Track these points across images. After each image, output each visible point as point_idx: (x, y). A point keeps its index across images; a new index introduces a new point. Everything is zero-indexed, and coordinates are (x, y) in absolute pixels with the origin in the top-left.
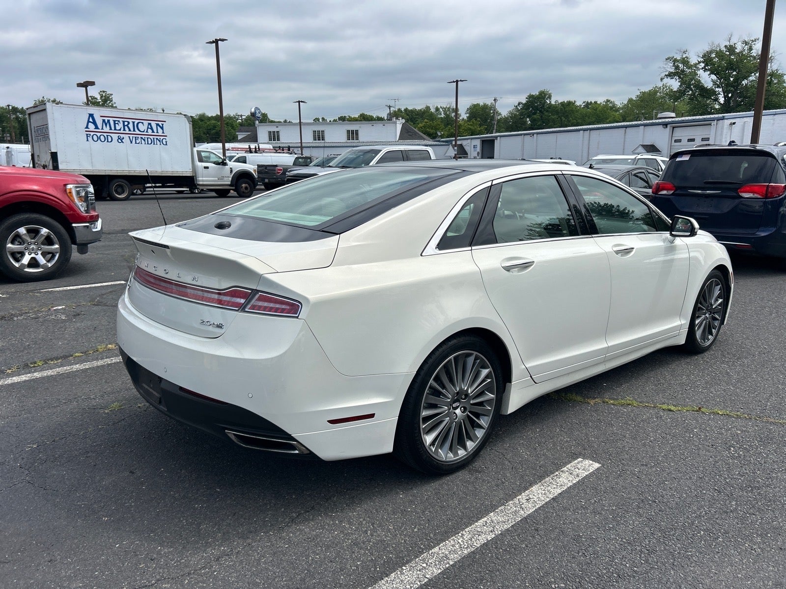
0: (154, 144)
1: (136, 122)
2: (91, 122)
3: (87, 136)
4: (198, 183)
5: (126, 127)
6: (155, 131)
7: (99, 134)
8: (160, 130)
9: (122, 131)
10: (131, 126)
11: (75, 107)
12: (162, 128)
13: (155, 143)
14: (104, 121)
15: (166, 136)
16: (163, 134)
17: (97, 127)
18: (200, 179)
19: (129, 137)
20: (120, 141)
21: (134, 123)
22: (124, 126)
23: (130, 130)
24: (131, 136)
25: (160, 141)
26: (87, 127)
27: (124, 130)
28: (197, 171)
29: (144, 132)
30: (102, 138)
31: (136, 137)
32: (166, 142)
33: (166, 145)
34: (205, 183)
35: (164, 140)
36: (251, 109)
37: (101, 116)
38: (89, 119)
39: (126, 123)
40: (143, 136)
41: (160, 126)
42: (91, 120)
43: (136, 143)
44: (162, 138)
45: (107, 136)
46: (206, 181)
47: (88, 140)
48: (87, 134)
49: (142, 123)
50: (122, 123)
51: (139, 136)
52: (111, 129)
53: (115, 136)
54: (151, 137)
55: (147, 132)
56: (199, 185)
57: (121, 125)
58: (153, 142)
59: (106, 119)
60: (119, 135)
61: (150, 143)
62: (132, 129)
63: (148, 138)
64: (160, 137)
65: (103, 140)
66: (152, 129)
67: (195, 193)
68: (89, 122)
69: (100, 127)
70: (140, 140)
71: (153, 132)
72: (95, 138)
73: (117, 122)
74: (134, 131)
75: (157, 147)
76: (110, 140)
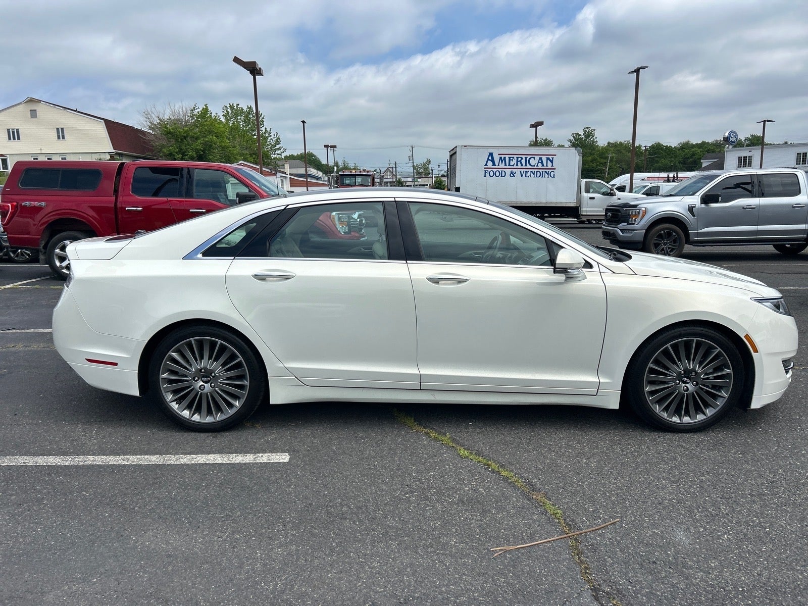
0: (542, 177)
1: (529, 157)
2: (490, 160)
3: (485, 173)
4: (582, 213)
5: (519, 162)
6: (545, 164)
7: (495, 170)
8: (549, 163)
9: (515, 167)
10: (523, 161)
11: (479, 147)
12: (552, 162)
13: (544, 176)
14: (501, 158)
15: (555, 169)
16: (552, 167)
17: (494, 164)
18: (584, 209)
19: (521, 171)
20: (512, 175)
21: (526, 158)
22: (517, 161)
23: (522, 165)
24: (522, 170)
25: (548, 174)
26: (486, 165)
27: (517, 165)
28: (582, 202)
29: (534, 166)
30: (497, 174)
31: (526, 171)
32: (554, 174)
33: (554, 177)
34: (588, 213)
35: (552, 174)
36: (725, 133)
37: (499, 154)
38: (489, 157)
39: (519, 159)
40: (533, 170)
41: (550, 160)
42: (490, 158)
43: (526, 177)
44: (550, 171)
45: (502, 171)
46: (591, 211)
47: (485, 176)
48: (485, 171)
49: (534, 158)
50: (516, 159)
51: (530, 170)
52: (506, 165)
53: (508, 172)
54: (541, 171)
55: (537, 166)
56: (582, 215)
57: (515, 161)
58: (541, 175)
59: (503, 156)
60: (512, 170)
61: (538, 176)
62: (524, 164)
63: (537, 172)
64: (549, 170)
65: (497, 175)
66: (542, 163)
67: (593, 223)
68: (488, 160)
69: (497, 164)
70: (529, 174)
71: (543, 165)
72: (492, 174)
73: (511, 159)
74: (526, 165)
75: (546, 180)
76: (503, 174)
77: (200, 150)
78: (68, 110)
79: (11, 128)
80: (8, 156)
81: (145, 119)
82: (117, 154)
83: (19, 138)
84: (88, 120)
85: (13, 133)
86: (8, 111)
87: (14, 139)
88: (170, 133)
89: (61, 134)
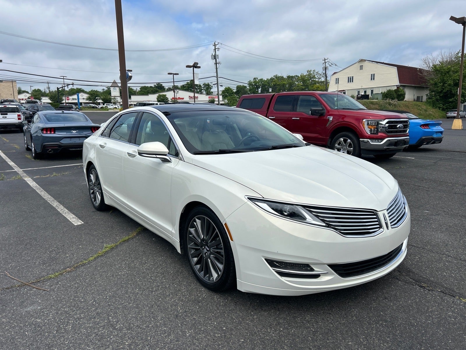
77: (457, 79)
78: (379, 64)
79: (349, 76)
80: (346, 91)
81: (424, 63)
82: (401, 86)
83: (352, 82)
84: (388, 68)
85: (351, 78)
86: (350, 67)
87: (350, 82)
88: (437, 70)
89: (373, 77)
